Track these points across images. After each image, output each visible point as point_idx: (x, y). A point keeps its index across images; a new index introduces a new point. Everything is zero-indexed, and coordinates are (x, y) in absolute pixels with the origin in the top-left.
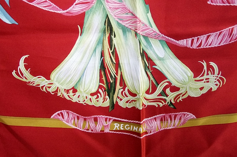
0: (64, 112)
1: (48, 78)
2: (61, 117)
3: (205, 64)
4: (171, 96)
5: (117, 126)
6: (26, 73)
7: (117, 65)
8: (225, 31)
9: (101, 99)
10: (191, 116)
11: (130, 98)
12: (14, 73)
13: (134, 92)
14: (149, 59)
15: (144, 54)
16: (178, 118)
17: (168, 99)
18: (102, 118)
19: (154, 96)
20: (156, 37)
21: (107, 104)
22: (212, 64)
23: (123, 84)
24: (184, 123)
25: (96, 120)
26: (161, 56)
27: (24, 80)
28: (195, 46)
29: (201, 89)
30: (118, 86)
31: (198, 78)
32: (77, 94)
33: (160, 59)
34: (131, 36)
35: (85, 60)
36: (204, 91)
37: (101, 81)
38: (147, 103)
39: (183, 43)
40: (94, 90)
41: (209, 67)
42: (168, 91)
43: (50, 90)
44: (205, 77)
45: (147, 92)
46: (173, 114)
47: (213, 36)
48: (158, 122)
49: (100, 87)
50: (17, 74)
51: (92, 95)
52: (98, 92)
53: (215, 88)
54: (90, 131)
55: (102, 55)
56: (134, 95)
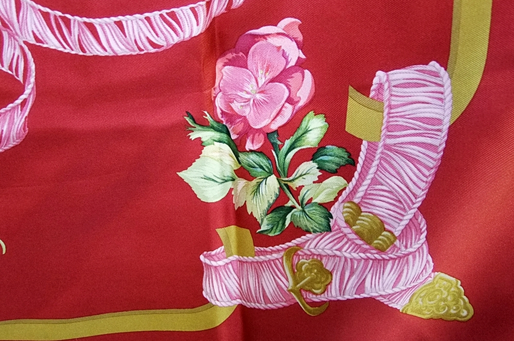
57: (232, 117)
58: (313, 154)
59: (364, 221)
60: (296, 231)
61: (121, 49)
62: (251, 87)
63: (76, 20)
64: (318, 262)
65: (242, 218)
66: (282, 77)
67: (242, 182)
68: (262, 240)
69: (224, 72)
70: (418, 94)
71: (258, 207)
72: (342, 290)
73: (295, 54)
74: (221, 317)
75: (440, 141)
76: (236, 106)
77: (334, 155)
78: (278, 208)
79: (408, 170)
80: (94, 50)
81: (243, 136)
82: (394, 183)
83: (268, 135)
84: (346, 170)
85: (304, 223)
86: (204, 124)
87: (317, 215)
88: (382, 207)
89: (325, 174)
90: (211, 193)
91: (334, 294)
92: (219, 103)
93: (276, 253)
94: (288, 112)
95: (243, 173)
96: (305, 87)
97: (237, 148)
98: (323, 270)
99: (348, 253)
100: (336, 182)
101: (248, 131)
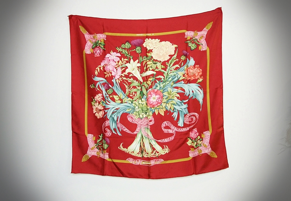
0: (130, 158)
1: (127, 149)
2: (129, 160)
3: (165, 146)
4: (157, 154)
5: (143, 163)
6: (122, 147)
7: (144, 146)
8: (168, 138)
9: (140, 155)
10: (163, 160)
11: (147, 154)
12: (119, 147)
13: (148, 153)
14: (151, 145)
15: (150, 143)
16: (159, 160)
17: (156, 155)
18: (139, 160)
19: (153, 154)
20: (153, 139)
21: (141, 156)
22: (166, 146)
23: (145, 151)
24: (161, 162)
25: (138, 161)
26: (154, 144)
27: (121, 149)
28: (162, 142)
29: (164, 152)
30: (144, 151)
31: (163, 150)
32: (134, 153)
33: (154, 145)
34: (147, 139)
35: (136, 145)
36: (165, 153)
37: (140, 150)
38: (151, 156)
39: (159, 141)
40: (138, 152)
41: (166, 147)
42: (156, 153)
43: (127, 152)
44: (165, 149)
45: (151, 153)
46: (158, 159)
47: (166, 139)
48: (154, 161)
49: (140, 151)
50: (119, 148)
51: (137, 153)
52: (139, 153)
53: (168, 152)
54: (136, 164)
55: (141, 143)
56: (148, 154)
57: (191, 137)
58: (199, 139)
59: (204, 145)
60: (198, 147)
61: (183, 131)
62: (193, 134)
63: (179, 129)
64: (200, 150)
65: (193, 147)
66: (196, 133)
67: (192, 143)
68: (195, 149)
69: (190, 133)
70: (207, 133)
71: (194, 146)
72: (203, 152)
73: (197, 131)
74: (191, 158)
75: (209, 137)
76: (192, 136)
77: (201, 139)
78: (196, 145)
79: (207, 140)
80: (180, 131)
81: (192, 139)
82: (206, 141)
83: (195, 138)
84: (202, 140)
85: (199, 146)
86: (189, 138)
87: (200, 145)
88: (205, 143)
89: (200, 141)
90: (190, 145)
91: (202, 153)
92: (190, 136)
93: (196, 150)
94: (196, 136)
95: (193, 142)
96: (198, 134)
97: (192, 140)
98: (201, 150)
99: (203, 148)
100: (201, 142)
101: (193, 138)
